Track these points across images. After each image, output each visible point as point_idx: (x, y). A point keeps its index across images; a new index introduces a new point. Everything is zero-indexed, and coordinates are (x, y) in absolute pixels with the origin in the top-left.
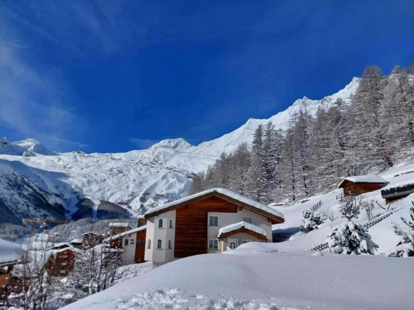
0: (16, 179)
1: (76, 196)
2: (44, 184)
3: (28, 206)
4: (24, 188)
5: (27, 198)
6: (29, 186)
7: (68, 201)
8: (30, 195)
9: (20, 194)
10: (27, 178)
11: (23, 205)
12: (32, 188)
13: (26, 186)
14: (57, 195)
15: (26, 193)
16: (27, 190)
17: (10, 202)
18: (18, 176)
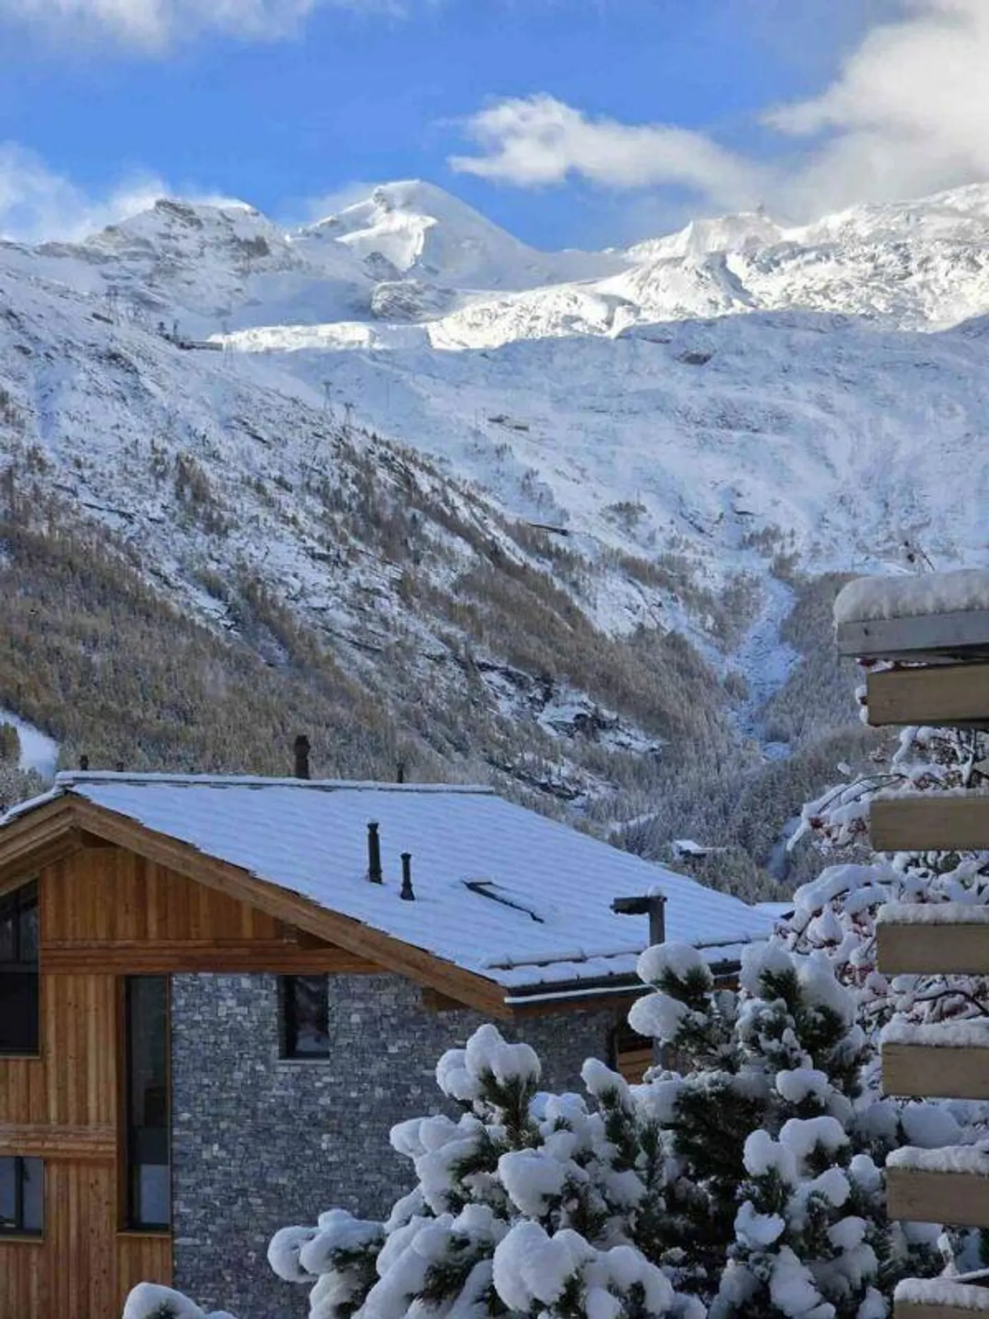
0: (366, 488)
1: (768, 562)
2: (543, 499)
3: (470, 667)
4: (423, 539)
5: (451, 613)
6: (452, 525)
7: (718, 605)
8: (464, 584)
9: (404, 588)
10: (430, 471)
11: (440, 659)
12: (468, 534)
13: (431, 529)
14: (635, 571)
15: (440, 578)
16: (450, 558)
17: (356, 645)
18: (374, 460)
